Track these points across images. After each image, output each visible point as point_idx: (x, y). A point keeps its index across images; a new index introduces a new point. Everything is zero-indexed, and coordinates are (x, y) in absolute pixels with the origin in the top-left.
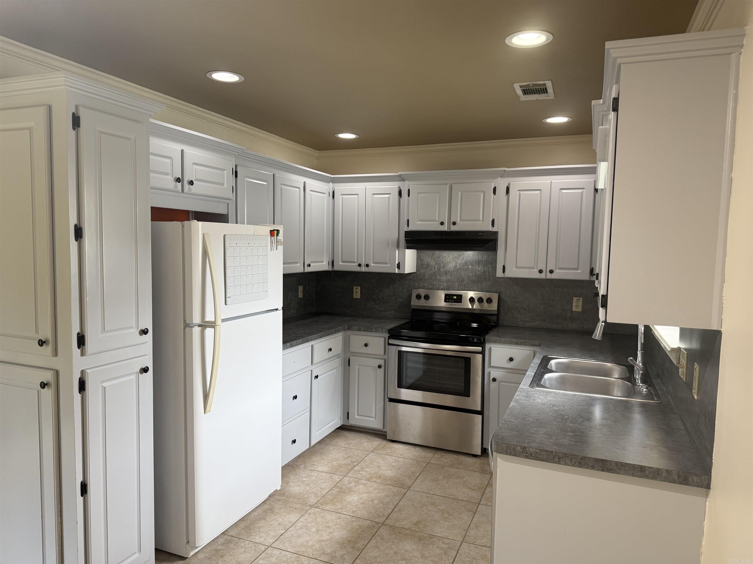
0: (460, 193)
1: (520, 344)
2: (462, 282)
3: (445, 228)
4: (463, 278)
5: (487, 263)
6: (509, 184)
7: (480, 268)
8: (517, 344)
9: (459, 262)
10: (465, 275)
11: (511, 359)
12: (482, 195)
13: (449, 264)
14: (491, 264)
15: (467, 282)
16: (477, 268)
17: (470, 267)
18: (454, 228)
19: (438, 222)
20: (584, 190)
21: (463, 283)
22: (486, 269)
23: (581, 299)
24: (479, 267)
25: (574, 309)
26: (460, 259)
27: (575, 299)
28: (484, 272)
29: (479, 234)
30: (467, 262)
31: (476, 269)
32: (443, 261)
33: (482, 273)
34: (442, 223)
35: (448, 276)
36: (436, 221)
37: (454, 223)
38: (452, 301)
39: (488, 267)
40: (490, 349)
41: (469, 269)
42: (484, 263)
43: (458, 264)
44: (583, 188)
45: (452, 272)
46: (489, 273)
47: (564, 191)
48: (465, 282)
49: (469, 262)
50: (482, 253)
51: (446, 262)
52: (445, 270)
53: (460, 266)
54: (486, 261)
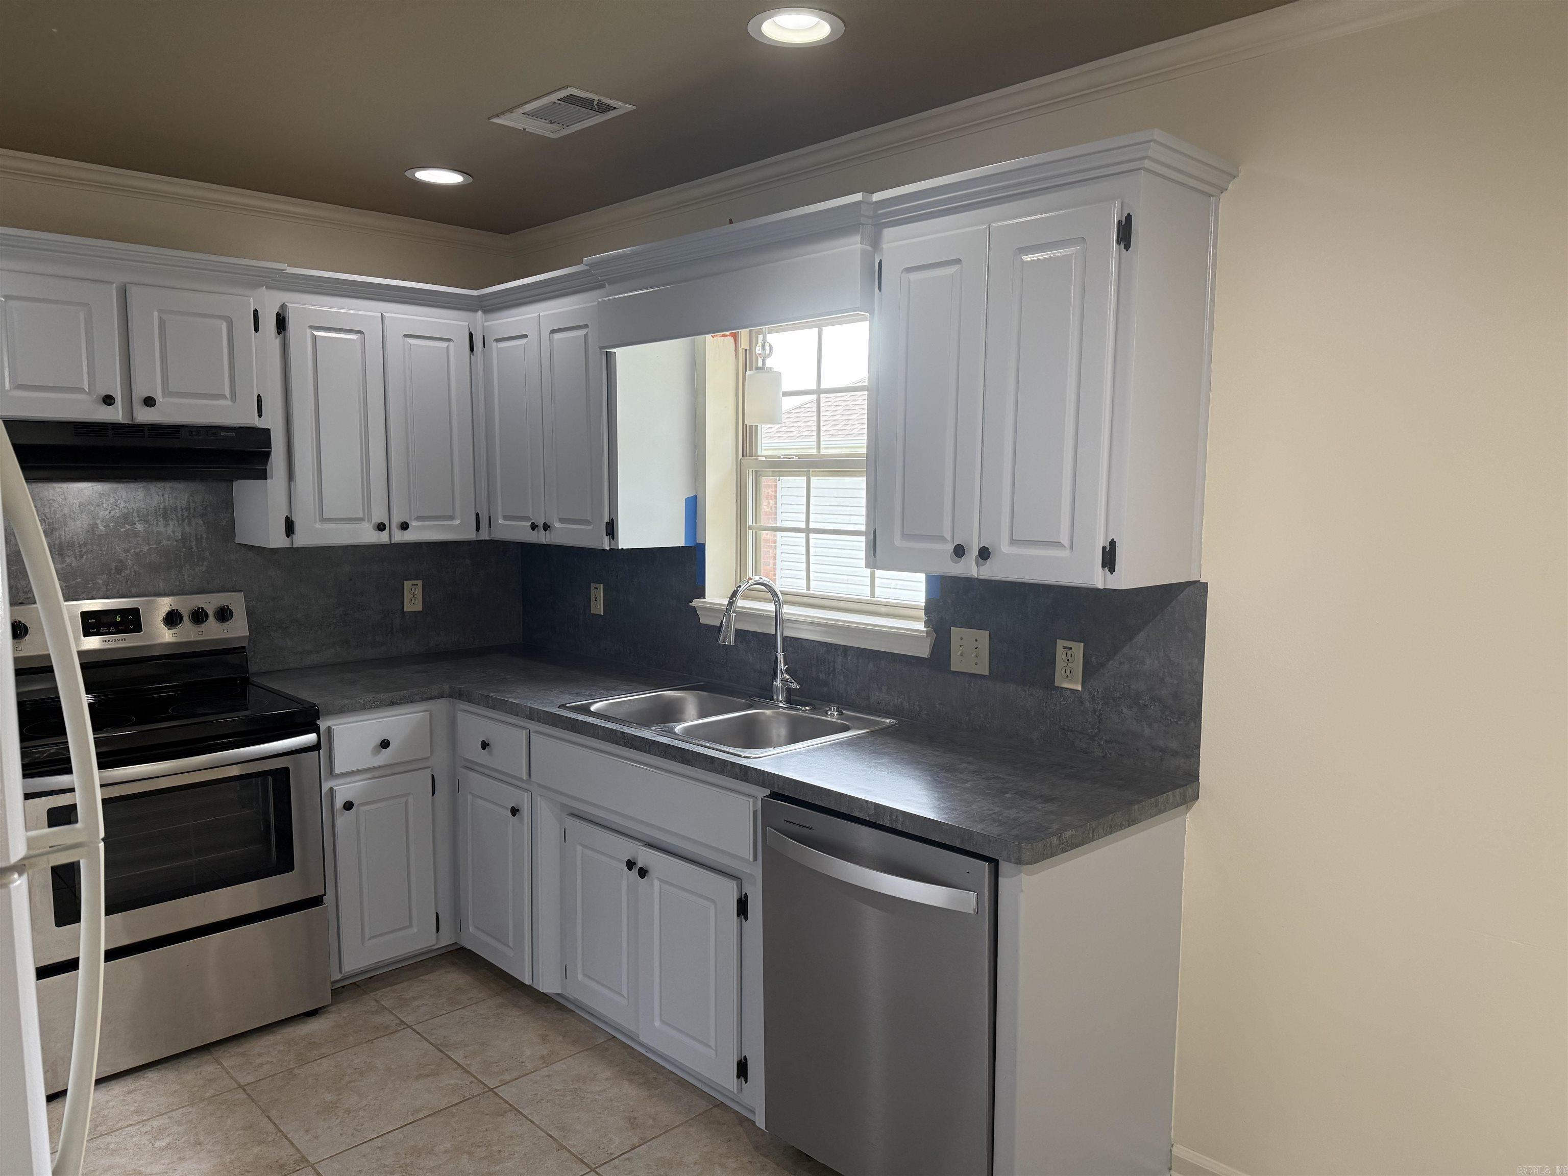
0: (156, 313)
1: (401, 703)
2: (119, 571)
3: (115, 414)
4: (121, 561)
5: (189, 513)
6: (283, 307)
7: (170, 530)
8: (392, 704)
9: (102, 514)
10: (127, 550)
11: (385, 744)
12: (224, 326)
13: (71, 524)
14: (202, 516)
15: (135, 571)
16: (162, 529)
17: (139, 527)
18: (144, 416)
19: (89, 394)
20: (451, 343)
21: (123, 574)
22: (187, 529)
23: (420, 583)
24: (167, 525)
25: (407, 608)
26: (105, 505)
27: (407, 584)
28: (184, 538)
29: (222, 434)
30: (128, 514)
31: (159, 533)
32: (48, 515)
33: (176, 541)
34: (108, 400)
35: (68, 560)
36: (81, 390)
37: (149, 402)
38: (109, 629)
39: (193, 523)
40: (329, 729)
41: (136, 534)
42: (182, 515)
43: (98, 522)
44: (449, 340)
45: (80, 546)
46: (197, 539)
47: (412, 341)
48: (128, 572)
49: (135, 514)
50: (172, 488)
51: (57, 516)
52: (57, 542)
53: (107, 526)
54: (188, 509)
